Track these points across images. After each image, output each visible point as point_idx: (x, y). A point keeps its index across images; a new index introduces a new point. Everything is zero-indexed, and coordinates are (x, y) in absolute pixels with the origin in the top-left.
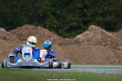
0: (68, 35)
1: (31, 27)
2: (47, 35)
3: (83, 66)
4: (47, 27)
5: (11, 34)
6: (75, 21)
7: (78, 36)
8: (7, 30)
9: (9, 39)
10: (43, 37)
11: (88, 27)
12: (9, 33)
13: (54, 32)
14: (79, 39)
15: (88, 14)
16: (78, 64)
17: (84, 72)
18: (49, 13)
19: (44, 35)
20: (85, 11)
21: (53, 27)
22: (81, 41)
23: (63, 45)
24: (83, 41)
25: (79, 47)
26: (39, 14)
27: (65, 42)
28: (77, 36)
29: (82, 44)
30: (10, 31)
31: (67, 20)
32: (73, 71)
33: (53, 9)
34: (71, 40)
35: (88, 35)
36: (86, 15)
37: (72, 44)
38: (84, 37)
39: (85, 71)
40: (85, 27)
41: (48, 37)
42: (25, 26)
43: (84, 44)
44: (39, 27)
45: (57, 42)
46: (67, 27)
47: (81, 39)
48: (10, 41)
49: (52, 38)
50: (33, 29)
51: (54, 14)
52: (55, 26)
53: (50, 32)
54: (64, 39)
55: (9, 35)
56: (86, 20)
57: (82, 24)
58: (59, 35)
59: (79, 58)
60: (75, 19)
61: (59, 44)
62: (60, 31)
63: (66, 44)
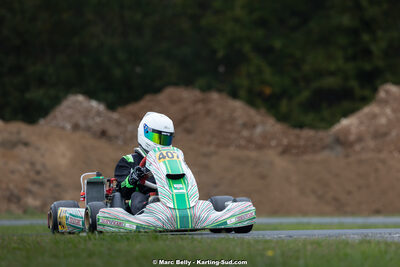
0: (309, 118)
1: (187, 95)
2: (240, 122)
3: (360, 220)
4: (242, 93)
5: (124, 121)
6: (332, 74)
7: (345, 122)
8: (111, 107)
9: (117, 137)
10: (228, 127)
11: (375, 90)
12: (115, 116)
13: (263, 110)
14: (347, 131)
15: (374, 48)
16: (345, 214)
17: (365, 241)
18: (247, 48)
19: (232, 120)
20: (366, 37)
21: (260, 94)
22: (352, 138)
23: (294, 151)
24: (360, 139)
25: (347, 156)
26: (214, 52)
27: (302, 143)
28: (338, 121)
29: (357, 147)
30: (120, 109)
31: (306, 68)
32: (330, 236)
33: (260, 33)
34: (321, 134)
35: (374, 116)
36: (367, 53)
37: (324, 148)
38: (361, 123)
39: (368, 238)
40: (367, 92)
41: (245, 125)
42: (169, 91)
43: (363, 149)
44: (215, 96)
45: (273, 143)
46: (305, 94)
47: (354, 130)
48: (120, 142)
49: (259, 130)
50: (195, 102)
51: (265, 51)
52: (268, 91)
53: (252, 112)
54: (297, 131)
55: (118, 123)
56: (368, 67)
57: (354, 84)
58: (282, 118)
59: (349, 193)
60: (332, 67)
61: (280, 149)
62: (284, 106)
63: (304, 150)
